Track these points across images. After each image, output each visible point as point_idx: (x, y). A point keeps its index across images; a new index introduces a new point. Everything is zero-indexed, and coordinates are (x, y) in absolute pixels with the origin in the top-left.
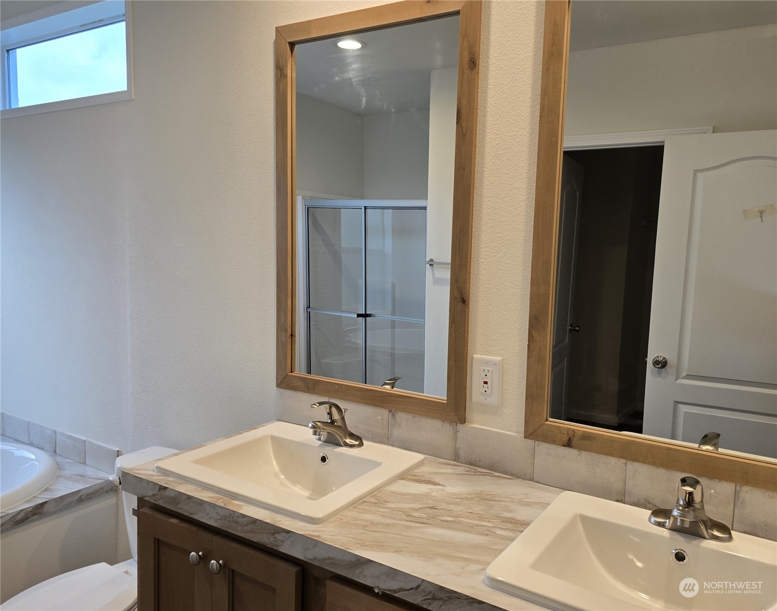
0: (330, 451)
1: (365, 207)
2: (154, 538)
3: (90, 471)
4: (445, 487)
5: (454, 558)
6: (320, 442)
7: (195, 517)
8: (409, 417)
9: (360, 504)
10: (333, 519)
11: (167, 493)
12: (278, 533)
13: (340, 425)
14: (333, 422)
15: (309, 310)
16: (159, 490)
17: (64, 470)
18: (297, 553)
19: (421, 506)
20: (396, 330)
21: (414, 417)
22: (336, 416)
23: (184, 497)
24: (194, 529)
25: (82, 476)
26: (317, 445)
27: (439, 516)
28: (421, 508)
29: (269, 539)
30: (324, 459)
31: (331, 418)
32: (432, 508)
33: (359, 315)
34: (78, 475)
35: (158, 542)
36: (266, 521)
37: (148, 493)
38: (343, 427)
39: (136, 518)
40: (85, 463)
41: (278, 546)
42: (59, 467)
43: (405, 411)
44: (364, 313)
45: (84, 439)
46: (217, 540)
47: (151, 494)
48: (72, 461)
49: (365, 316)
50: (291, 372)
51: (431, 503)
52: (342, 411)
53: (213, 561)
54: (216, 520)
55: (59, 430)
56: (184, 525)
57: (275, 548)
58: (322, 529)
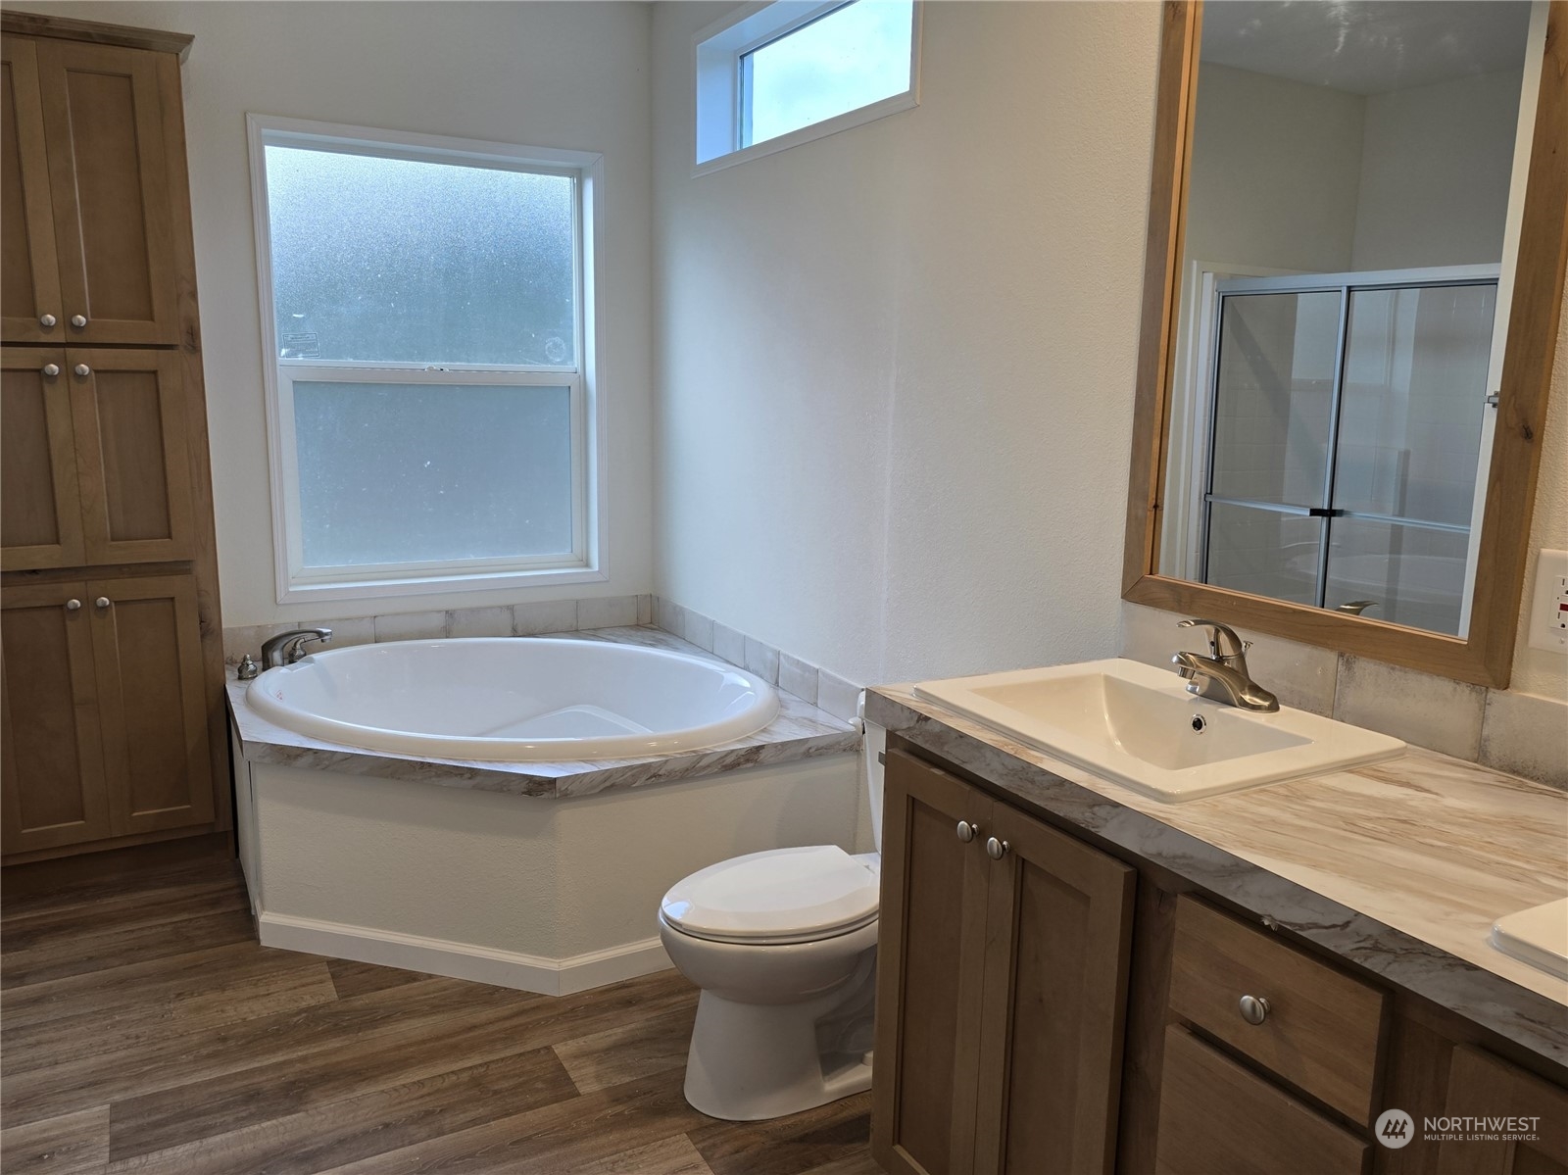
0: (1210, 711)
1: (1350, 289)
2: (908, 795)
3: (821, 716)
4: (1442, 796)
5: (1431, 897)
6: (1194, 696)
7: (968, 767)
8: (1383, 669)
9: (1255, 792)
10: (1199, 802)
11: (928, 726)
12: (1099, 805)
13: (1235, 667)
14: (1220, 660)
15: (1209, 499)
16: (918, 721)
17: (788, 709)
18: (1128, 841)
19: (1377, 815)
20: (1403, 556)
21: (1393, 669)
22: (1227, 649)
23: (954, 735)
24: (967, 788)
25: (811, 720)
26: (1187, 699)
27: (1416, 835)
28: (1380, 818)
29: (1083, 813)
30: (1198, 724)
31: (1217, 652)
32: (1404, 822)
33: (1314, 512)
34: (805, 718)
35: (913, 802)
36: (1081, 784)
37: (903, 724)
38: (1240, 671)
39: (883, 767)
40: (815, 704)
41: (1097, 827)
42: (782, 704)
43: (1375, 656)
44: (1326, 508)
45: (817, 666)
46: (1001, 808)
47: (905, 727)
48: (798, 699)
49: (1330, 513)
50: (1151, 574)
51: (1403, 814)
52: (1241, 646)
53: (992, 839)
54: (1001, 776)
55: (783, 651)
56: (950, 779)
57: (1093, 830)
58: (1178, 812)
